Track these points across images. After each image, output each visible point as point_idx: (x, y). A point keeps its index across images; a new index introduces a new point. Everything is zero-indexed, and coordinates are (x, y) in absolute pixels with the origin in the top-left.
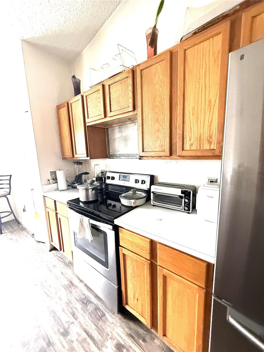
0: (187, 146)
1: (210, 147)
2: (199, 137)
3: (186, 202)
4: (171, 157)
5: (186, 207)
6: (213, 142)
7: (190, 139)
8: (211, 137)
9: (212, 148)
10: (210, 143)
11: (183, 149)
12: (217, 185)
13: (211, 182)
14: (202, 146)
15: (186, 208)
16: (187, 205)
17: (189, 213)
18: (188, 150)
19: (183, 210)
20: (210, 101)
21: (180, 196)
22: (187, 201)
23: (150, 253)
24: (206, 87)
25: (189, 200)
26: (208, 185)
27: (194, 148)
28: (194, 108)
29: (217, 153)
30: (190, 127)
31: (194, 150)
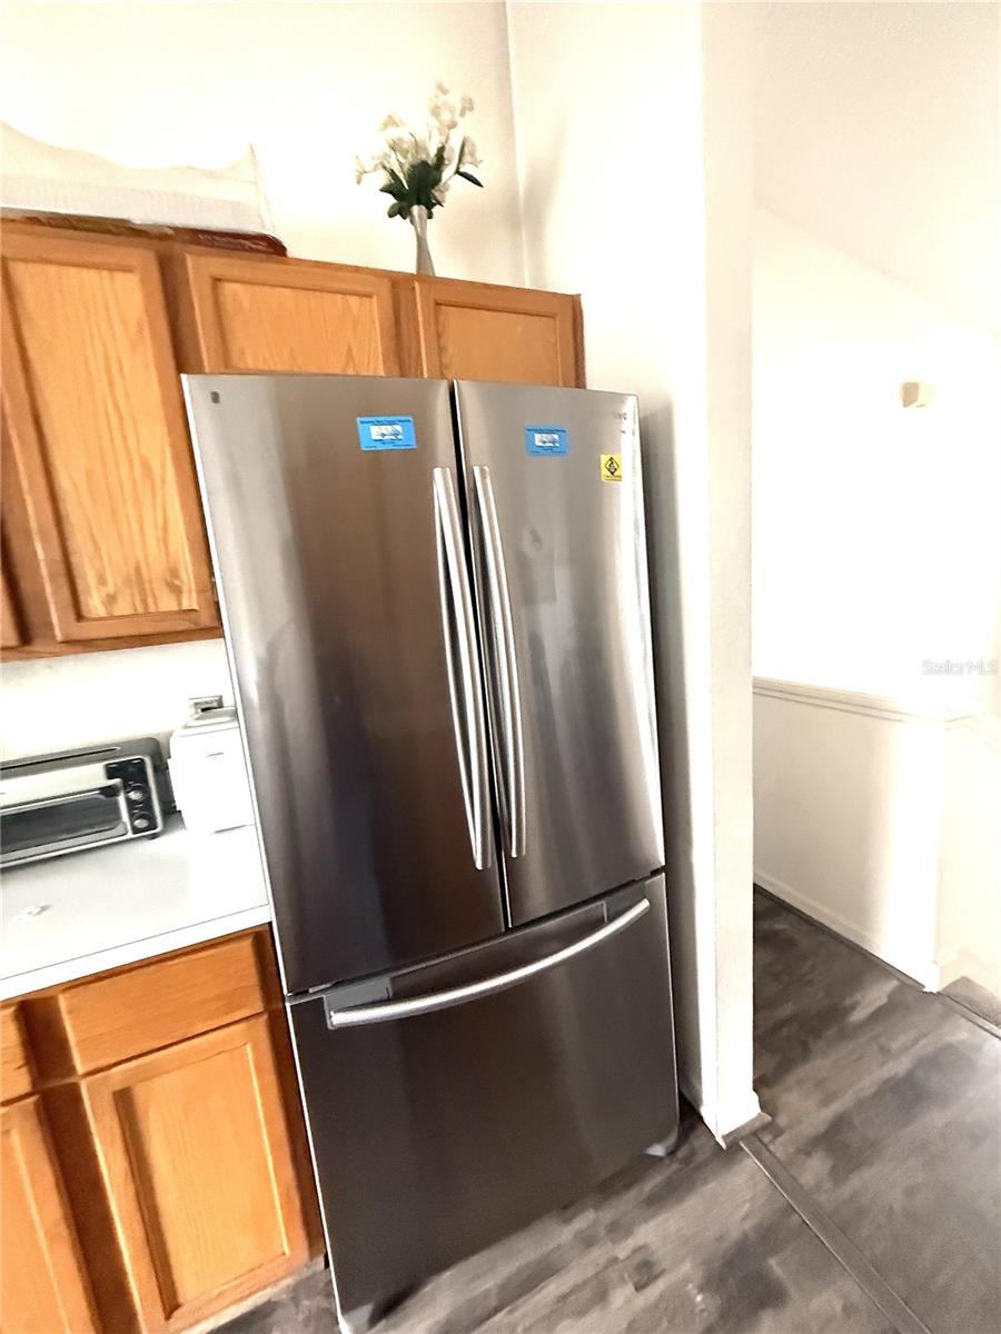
0: (94, 604)
1: (180, 604)
2: (132, 572)
3: (136, 802)
4: (27, 648)
5: (140, 817)
6: (185, 589)
7: (102, 581)
8: (174, 573)
9: (185, 606)
10: (177, 591)
11: (79, 616)
12: (226, 714)
13: (203, 710)
14: (150, 601)
15: (140, 823)
16: (141, 810)
17: (154, 836)
18: (101, 619)
19: (130, 835)
20: (145, 464)
21: (104, 791)
22: (134, 796)
23: (27, 1063)
24: (121, 420)
25: (145, 790)
26: (201, 722)
27: (123, 607)
28: (89, 475)
29: (205, 619)
30: (92, 536)
31: (128, 616)
